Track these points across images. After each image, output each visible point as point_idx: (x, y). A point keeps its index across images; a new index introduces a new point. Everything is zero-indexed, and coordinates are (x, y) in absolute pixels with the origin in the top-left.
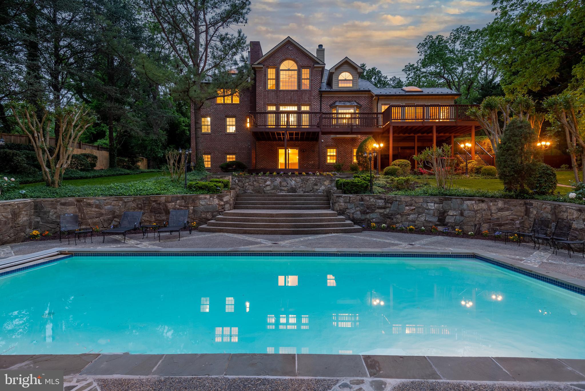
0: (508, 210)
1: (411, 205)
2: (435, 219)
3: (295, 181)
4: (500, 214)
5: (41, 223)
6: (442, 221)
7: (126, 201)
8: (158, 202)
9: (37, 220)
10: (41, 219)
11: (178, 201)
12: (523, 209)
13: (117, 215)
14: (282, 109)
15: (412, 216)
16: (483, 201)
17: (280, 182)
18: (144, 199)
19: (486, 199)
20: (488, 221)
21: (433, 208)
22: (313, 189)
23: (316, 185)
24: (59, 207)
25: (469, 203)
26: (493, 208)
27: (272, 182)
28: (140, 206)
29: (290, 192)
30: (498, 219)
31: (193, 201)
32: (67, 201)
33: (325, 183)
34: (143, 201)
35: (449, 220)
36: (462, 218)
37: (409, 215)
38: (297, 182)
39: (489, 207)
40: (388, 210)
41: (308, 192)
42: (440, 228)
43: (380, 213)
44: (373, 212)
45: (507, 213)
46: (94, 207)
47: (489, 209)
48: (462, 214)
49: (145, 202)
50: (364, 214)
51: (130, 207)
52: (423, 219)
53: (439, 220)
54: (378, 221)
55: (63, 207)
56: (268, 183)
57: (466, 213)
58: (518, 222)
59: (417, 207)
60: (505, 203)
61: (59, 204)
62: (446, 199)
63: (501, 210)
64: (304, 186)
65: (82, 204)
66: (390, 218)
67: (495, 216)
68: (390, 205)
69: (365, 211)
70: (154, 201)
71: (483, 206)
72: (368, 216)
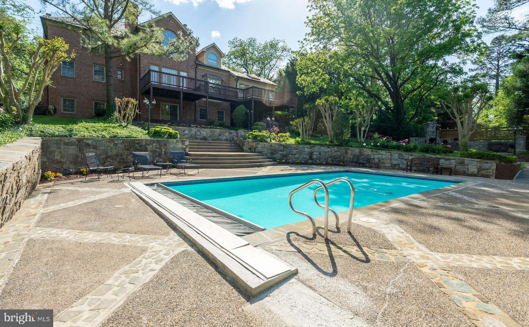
0: (339, 152)
1: (297, 149)
2: (308, 157)
3: (206, 132)
4: (335, 153)
5: (47, 164)
6: (311, 158)
7: (116, 142)
8: (141, 144)
9: (44, 160)
10: (47, 159)
11: (154, 144)
12: (344, 151)
13: (110, 156)
14: (164, 70)
15: (297, 155)
16: (329, 147)
17: (196, 132)
18: (130, 141)
19: (330, 147)
20: (331, 157)
21: (307, 151)
22: (218, 138)
23: (220, 135)
24: (62, 147)
25: (323, 148)
26: (333, 151)
27: (190, 131)
28: (127, 148)
29: (202, 140)
30: (335, 156)
31: (165, 145)
32: (70, 141)
33: (226, 134)
34: (130, 143)
35: (314, 157)
36: (320, 156)
37: (295, 155)
38: (207, 133)
39: (331, 150)
40: (285, 152)
41: (215, 140)
42: (310, 161)
43: (281, 154)
44: (277, 153)
45: (338, 153)
46: (92, 147)
47: (331, 151)
48: (320, 154)
49: (130, 144)
50: (272, 154)
51: (120, 148)
52: (302, 157)
53: (310, 157)
54: (279, 158)
55: (66, 147)
56: (186, 132)
57: (322, 153)
58: (342, 157)
59: (299, 151)
60: (338, 148)
61: (62, 143)
62: (313, 146)
63: (336, 151)
64: (212, 136)
65: (82, 144)
66: (285, 157)
67: (334, 154)
68: (286, 149)
69: (273, 153)
70: (138, 144)
71: (329, 149)
72: (274, 156)
